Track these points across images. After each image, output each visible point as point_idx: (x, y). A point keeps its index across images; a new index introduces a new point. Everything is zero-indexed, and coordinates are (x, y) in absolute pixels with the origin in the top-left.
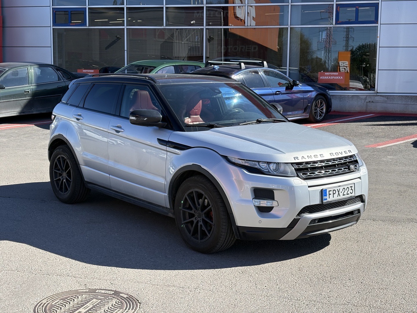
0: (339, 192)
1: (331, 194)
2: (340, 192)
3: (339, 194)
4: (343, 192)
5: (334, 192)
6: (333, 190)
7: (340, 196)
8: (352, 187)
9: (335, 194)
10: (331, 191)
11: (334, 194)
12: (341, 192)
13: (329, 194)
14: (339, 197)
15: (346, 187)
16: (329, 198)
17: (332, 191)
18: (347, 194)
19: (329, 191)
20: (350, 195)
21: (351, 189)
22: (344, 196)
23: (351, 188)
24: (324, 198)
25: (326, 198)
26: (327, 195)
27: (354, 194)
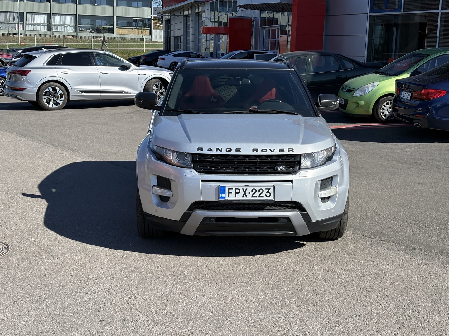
0: (245, 192)
1: (231, 193)
2: (247, 193)
3: (245, 194)
5: (237, 191)
6: (236, 189)
8: (269, 189)
9: (238, 193)
10: (232, 189)
11: (236, 193)
12: (249, 193)
13: (229, 193)
14: (245, 198)
15: (257, 189)
16: (229, 197)
17: (234, 190)
18: (260, 196)
19: (229, 189)
20: (265, 198)
21: (268, 192)
22: (254, 198)
23: (267, 190)
24: (221, 195)
25: (224, 195)
26: (225, 193)
27: (271, 198)
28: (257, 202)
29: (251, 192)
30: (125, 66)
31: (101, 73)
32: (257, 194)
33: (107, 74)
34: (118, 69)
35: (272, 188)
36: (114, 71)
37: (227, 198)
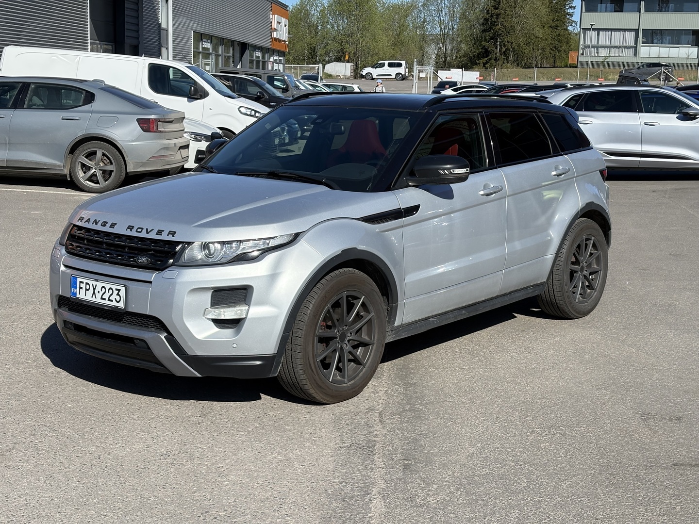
0: (94, 289)
2: (96, 291)
3: (94, 293)
4: (101, 293)
5: (88, 288)
7: (96, 298)
8: (119, 290)
12: (99, 292)
13: (81, 288)
14: (93, 299)
15: (107, 287)
16: (79, 294)
17: (85, 283)
18: (109, 300)
19: (80, 282)
20: (114, 304)
21: (118, 294)
22: (103, 301)
23: (117, 291)
24: (72, 290)
25: (75, 291)
26: (76, 288)
27: (121, 305)
28: (106, 308)
29: (100, 291)
30: (687, 113)
31: (645, 124)
32: (106, 296)
33: (654, 125)
34: (676, 118)
35: (123, 289)
36: (668, 121)
37: (78, 296)
